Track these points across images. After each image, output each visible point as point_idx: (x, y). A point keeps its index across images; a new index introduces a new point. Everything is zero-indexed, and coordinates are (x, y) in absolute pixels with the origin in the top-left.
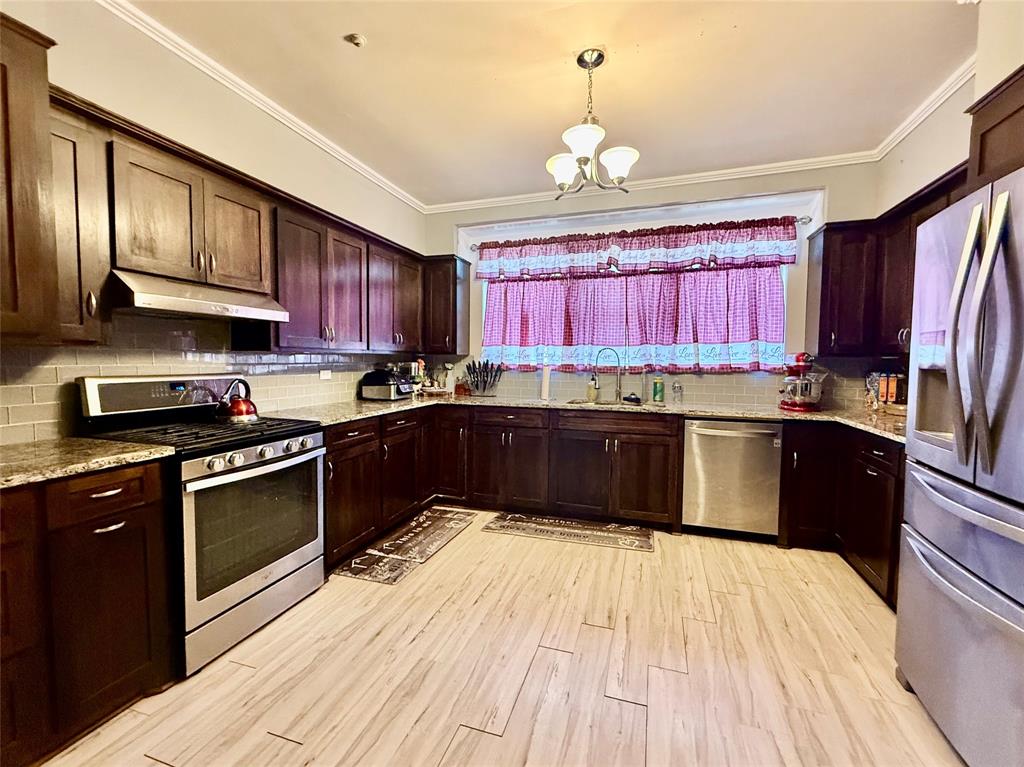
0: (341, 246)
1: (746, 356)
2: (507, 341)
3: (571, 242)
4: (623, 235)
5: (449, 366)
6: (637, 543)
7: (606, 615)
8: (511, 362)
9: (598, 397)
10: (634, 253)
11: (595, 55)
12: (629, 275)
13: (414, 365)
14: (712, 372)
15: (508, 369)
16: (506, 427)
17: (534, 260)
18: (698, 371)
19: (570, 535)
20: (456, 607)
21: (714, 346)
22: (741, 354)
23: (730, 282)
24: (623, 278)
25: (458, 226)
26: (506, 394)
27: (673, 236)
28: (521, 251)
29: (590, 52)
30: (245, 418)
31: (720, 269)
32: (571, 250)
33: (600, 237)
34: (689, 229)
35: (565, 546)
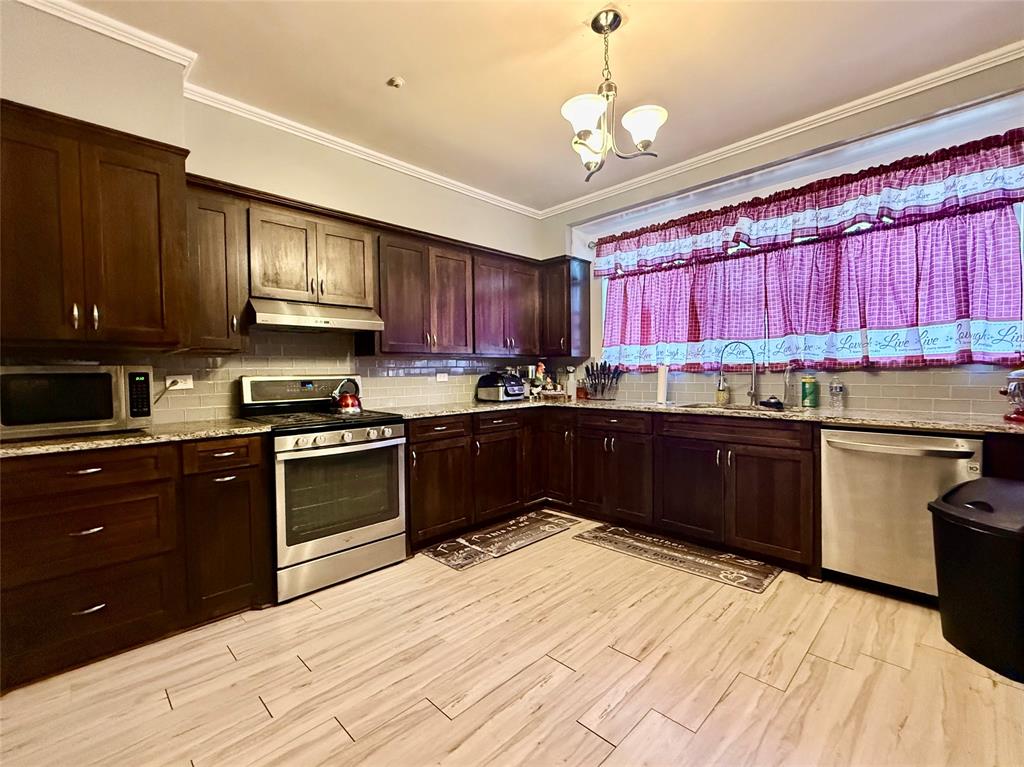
0: (445, 261)
1: (950, 343)
2: (627, 342)
3: (692, 223)
4: (756, 203)
5: (571, 369)
6: (745, 578)
7: (643, 645)
8: (630, 363)
9: (729, 401)
10: (771, 222)
11: (611, 16)
12: (769, 251)
13: (531, 368)
14: (892, 367)
15: (628, 370)
16: (609, 431)
17: (652, 249)
18: (869, 367)
19: (664, 557)
20: (497, 601)
21: (895, 331)
22: (941, 340)
23: (921, 241)
24: (762, 256)
25: (571, 226)
26: (627, 398)
27: (824, 193)
28: (639, 241)
29: (604, 15)
30: (351, 410)
31: (905, 225)
32: (693, 232)
33: (726, 210)
34: (847, 179)
35: (651, 567)
